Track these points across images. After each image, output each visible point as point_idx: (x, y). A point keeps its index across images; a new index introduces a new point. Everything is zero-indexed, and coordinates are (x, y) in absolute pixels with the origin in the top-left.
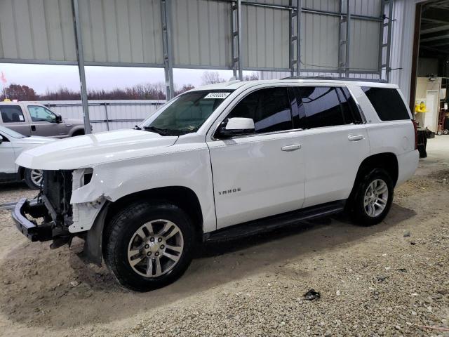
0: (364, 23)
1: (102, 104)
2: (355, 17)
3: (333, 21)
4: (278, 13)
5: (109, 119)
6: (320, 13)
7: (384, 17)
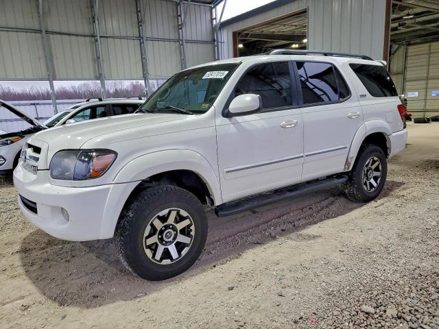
0: (200, 45)
1: (32, 104)
2: (187, 41)
3: (174, 45)
4: (131, 42)
5: (39, 116)
6: (164, 40)
7: (214, 40)
